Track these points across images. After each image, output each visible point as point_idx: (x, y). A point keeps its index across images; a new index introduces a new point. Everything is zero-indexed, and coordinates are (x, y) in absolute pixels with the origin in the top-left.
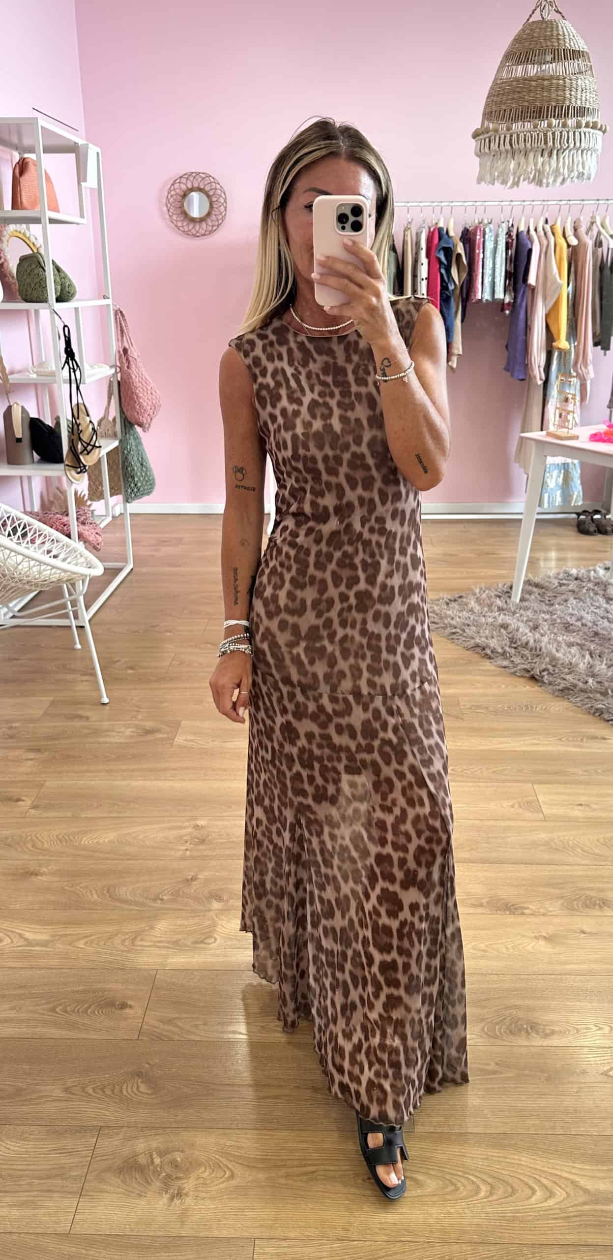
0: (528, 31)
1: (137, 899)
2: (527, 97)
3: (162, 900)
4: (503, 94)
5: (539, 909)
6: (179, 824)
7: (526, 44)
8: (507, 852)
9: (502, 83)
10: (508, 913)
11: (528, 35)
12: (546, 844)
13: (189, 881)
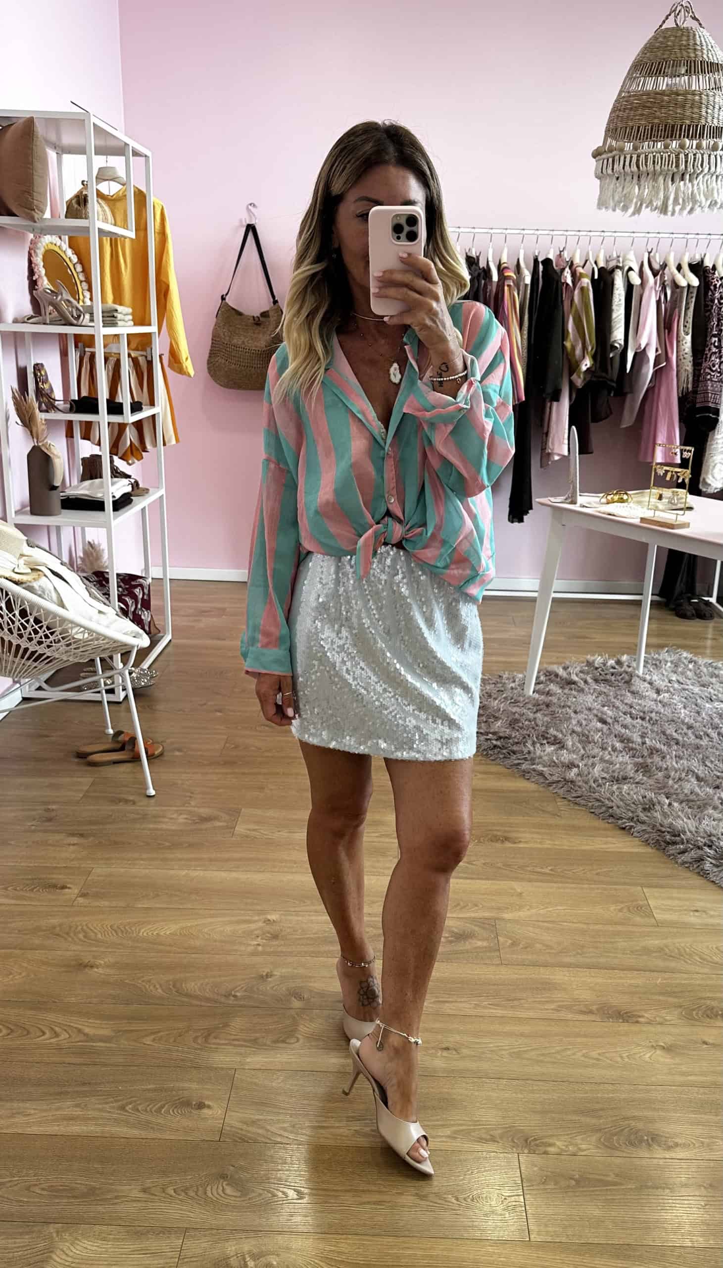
0: (661, 39)
1: (208, 995)
2: (658, 114)
3: (235, 996)
4: (631, 109)
5: (655, 1018)
6: (248, 918)
7: (659, 54)
8: (616, 957)
9: (630, 96)
10: (621, 1021)
11: (661, 43)
12: (661, 950)
13: (264, 978)
